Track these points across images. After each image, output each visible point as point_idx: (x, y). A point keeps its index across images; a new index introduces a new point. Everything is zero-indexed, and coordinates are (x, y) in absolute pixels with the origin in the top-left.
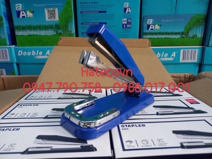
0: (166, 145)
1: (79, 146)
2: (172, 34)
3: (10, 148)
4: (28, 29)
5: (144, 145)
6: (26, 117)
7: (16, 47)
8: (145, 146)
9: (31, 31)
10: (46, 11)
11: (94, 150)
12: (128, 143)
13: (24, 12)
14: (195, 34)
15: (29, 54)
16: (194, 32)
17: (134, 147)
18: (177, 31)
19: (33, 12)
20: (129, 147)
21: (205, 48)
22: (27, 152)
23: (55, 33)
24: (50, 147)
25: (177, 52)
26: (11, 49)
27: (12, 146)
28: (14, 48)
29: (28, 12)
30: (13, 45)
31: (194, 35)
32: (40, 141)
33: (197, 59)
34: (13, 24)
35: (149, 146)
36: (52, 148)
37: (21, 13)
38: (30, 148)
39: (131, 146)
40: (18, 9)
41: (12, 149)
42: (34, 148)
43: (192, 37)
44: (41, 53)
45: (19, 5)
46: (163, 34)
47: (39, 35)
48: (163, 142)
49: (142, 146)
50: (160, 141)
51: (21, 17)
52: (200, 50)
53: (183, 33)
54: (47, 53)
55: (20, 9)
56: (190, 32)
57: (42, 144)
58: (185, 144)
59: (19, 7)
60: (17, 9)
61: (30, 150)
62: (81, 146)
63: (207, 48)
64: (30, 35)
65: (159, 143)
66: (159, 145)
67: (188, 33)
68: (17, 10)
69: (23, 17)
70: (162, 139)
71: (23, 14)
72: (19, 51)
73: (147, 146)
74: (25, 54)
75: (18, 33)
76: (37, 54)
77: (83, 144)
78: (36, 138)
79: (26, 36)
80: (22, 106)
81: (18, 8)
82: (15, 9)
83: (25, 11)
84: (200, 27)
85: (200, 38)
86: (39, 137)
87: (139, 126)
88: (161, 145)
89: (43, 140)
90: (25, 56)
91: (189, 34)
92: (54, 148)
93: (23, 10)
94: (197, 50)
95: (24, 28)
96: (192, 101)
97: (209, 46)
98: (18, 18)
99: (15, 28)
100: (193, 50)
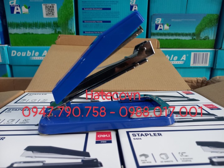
0: (191, 160)
1: (80, 161)
2: (183, 35)
4: (23, 27)
5: (164, 160)
6: (14, 123)
7: (9, 46)
8: (165, 162)
9: (26, 29)
10: (44, 7)
11: (99, 165)
12: (143, 158)
13: (18, 8)
14: (207, 35)
15: (24, 54)
16: (206, 33)
17: (151, 162)
18: (187, 32)
19: (29, 8)
20: (145, 163)
21: (218, 51)
23: (53, 32)
24: (42, 162)
25: (188, 55)
26: (3, 49)
28: (7, 48)
29: (23, 8)
30: (5, 44)
31: (206, 37)
32: (30, 153)
33: (209, 63)
34: (6, 21)
35: (169, 161)
36: (44, 162)
37: (16, 8)
39: (148, 161)
40: (13, 4)
43: (204, 39)
44: (37, 54)
46: (172, 35)
47: (35, 34)
48: (186, 156)
49: (162, 162)
50: (182, 154)
51: (15, 13)
52: (212, 54)
53: (194, 34)
54: (44, 54)
55: (14, 4)
56: (201, 33)
57: (32, 157)
58: (214, 160)
59: (13, 1)
60: (10, 4)
61: (15, 166)
63: (220, 51)
64: (25, 34)
65: (182, 158)
66: (183, 161)
67: (199, 34)
68: (10, 5)
69: (18, 13)
70: (185, 153)
71: (17, 9)
72: (13, 51)
73: (167, 161)
74: (19, 54)
75: (11, 31)
76: (33, 55)
77: (84, 158)
78: (25, 150)
79: (20, 34)
80: (10, 111)
83: (19, 6)
84: (212, 28)
85: (212, 40)
86: (29, 149)
87: (155, 134)
88: (185, 161)
89: (33, 152)
90: (19, 57)
91: (201, 36)
93: (17, 6)
94: (209, 53)
95: (18, 26)
96: (212, 106)
97: (222, 49)
98: (12, 14)
99: (8, 25)
100: (205, 53)
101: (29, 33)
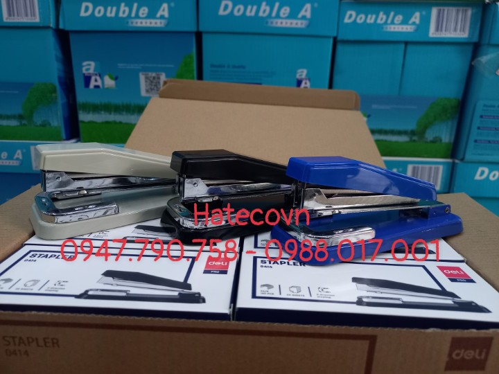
0: (331, 297)
3: (57, 286)
4: (105, 110)
8: (293, 295)
9: (110, 114)
10: (142, 78)
11: (201, 300)
13: (98, 78)
14: (437, 135)
16: (435, 131)
17: (273, 294)
18: (401, 128)
19: (116, 79)
21: (458, 163)
22: (86, 296)
24: (125, 291)
25: (400, 170)
27: (61, 284)
30: (71, 138)
31: (436, 137)
32: (110, 279)
33: (441, 185)
34: (75, 99)
36: (128, 292)
37: (93, 78)
38: (91, 290)
40: (88, 72)
41: (62, 289)
42: (97, 290)
45: (89, 65)
47: (127, 124)
48: (327, 292)
51: (92, 86)
55: (91, 71)
57: (112, 285)
58: (365, 300)
59: (89, 67)
60: (84, 72)
61: (90, 293)
62: (180, 294)
64: (107, 122)
65: (320, 293)
67: (424, 132)
68: (84, 74)
69: (97, 87)
70: (327, 289)
71: (96, 80)
73: (297, 295)
75: (84, 117)
77: (182, 291)
78: (103, 274)
79: (99, 123)
81: (87, 70)
82: (82, 71)
83: (100, 76)
84: (447, 123)
85: (447, 143)
88: (322, 297)
89: (114, 278)
91: (426, 136)
92: (131, 293)
93: (96, 74)
94: (441, 167)
95: (96, 108)
97: (465, 160)
98: (87, 89)
99: (78, 107)
100: (433, 166)
101: (115, 122)
